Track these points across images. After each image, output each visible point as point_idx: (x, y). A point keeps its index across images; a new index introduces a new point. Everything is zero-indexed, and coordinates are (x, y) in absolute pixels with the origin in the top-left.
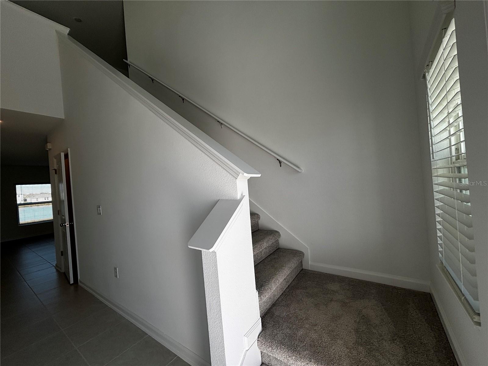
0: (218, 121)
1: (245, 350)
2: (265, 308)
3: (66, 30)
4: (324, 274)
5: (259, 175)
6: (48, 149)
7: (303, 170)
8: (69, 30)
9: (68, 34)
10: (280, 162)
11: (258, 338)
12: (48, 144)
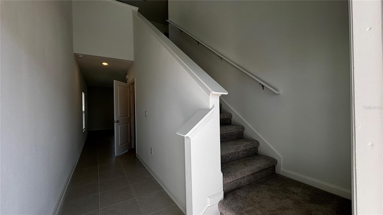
0: (219, 56)
1: (208, 206)
2: (230, 188)
3: (136, 9)
4: (293, 180)
5: (227, 94)
6: (127, 79)
7: (281, 92)
8: (138, 9)
9: (138, 11)
10: (263, 86)
11: (219, 202)
12: (127, 76)
